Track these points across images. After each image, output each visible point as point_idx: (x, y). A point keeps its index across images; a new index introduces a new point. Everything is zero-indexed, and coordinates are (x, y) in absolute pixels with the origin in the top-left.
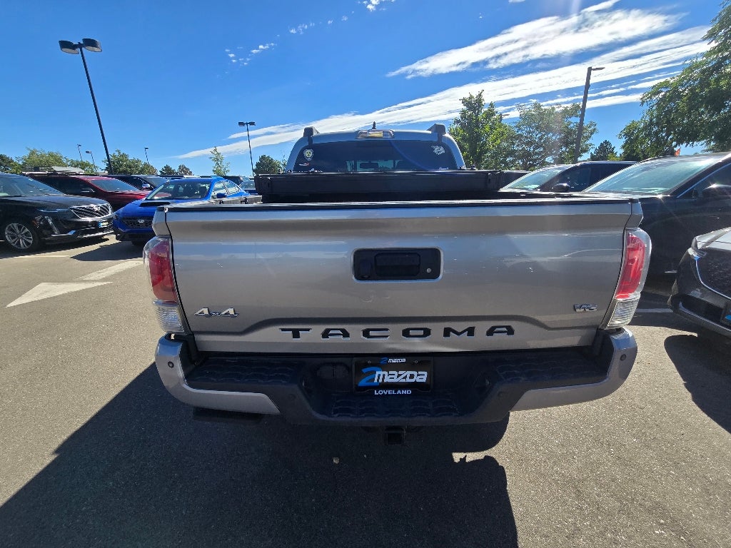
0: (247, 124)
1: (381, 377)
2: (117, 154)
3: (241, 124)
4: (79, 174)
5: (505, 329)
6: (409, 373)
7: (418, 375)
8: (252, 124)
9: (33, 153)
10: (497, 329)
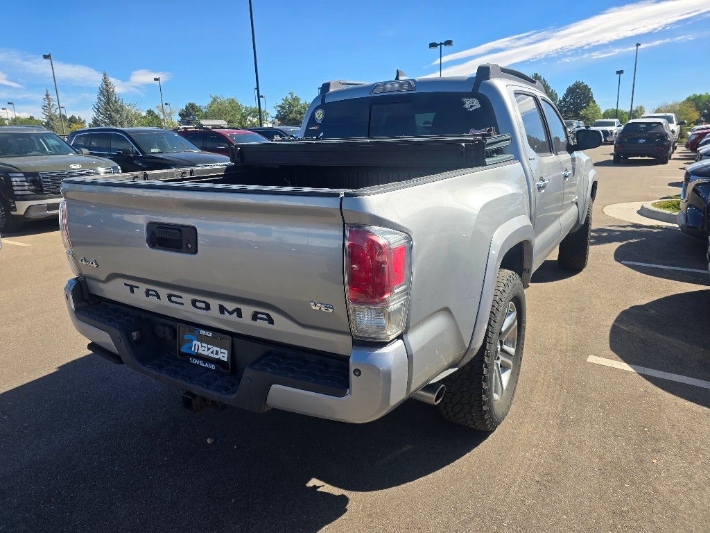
0: (441, 44)
1: (197, 347)
2: (290, 97)
3: (433, 45)
4: (222, 128)
5: (264, 316)
6: (215, 348)
7: (221, 353)
8: (448, 43)
9: (215, 100)
10: (259, 315)
